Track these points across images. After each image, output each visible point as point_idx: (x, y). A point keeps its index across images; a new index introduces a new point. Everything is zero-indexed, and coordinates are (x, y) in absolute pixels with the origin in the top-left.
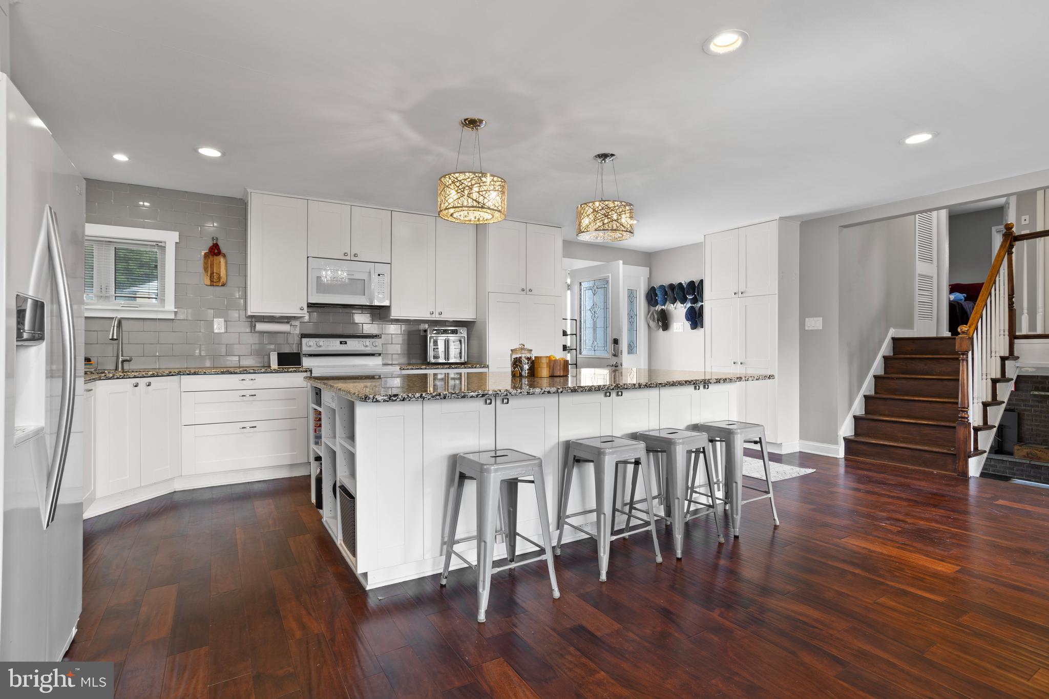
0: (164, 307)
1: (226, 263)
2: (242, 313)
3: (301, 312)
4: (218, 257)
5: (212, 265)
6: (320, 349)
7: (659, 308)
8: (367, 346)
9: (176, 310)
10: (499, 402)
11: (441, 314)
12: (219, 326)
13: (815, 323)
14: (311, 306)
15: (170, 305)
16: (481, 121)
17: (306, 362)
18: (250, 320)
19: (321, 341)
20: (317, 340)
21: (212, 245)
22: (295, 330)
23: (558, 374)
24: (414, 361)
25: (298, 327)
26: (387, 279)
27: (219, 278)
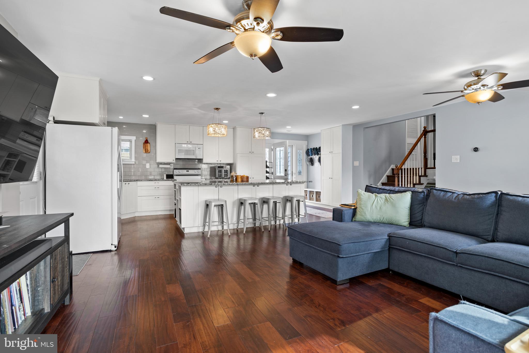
0: (131, 160)
1: (150, 146)
2: (155, 161)
3: (173, 161)
4: (147, 144)
5: (146, 146)
6: (180, 173)
7: (310, 157)
8: (196, 172)
9: (135, 161)
10: (219, 187)
11: (220, 161)
12: (148, 166)
13: (357, 163)
14: (176, 159)
15: (133, 160)
16: (220, 109)
17: (175, 177)
18: (157, 164)
19: (180, 171)
20: (179, 170)
21: (145, 140)
22: (172, 167)
23: (244, 181)
24: (212, 177)
25: (173, 166)
26: (202, 149)
27: (148, 150)
